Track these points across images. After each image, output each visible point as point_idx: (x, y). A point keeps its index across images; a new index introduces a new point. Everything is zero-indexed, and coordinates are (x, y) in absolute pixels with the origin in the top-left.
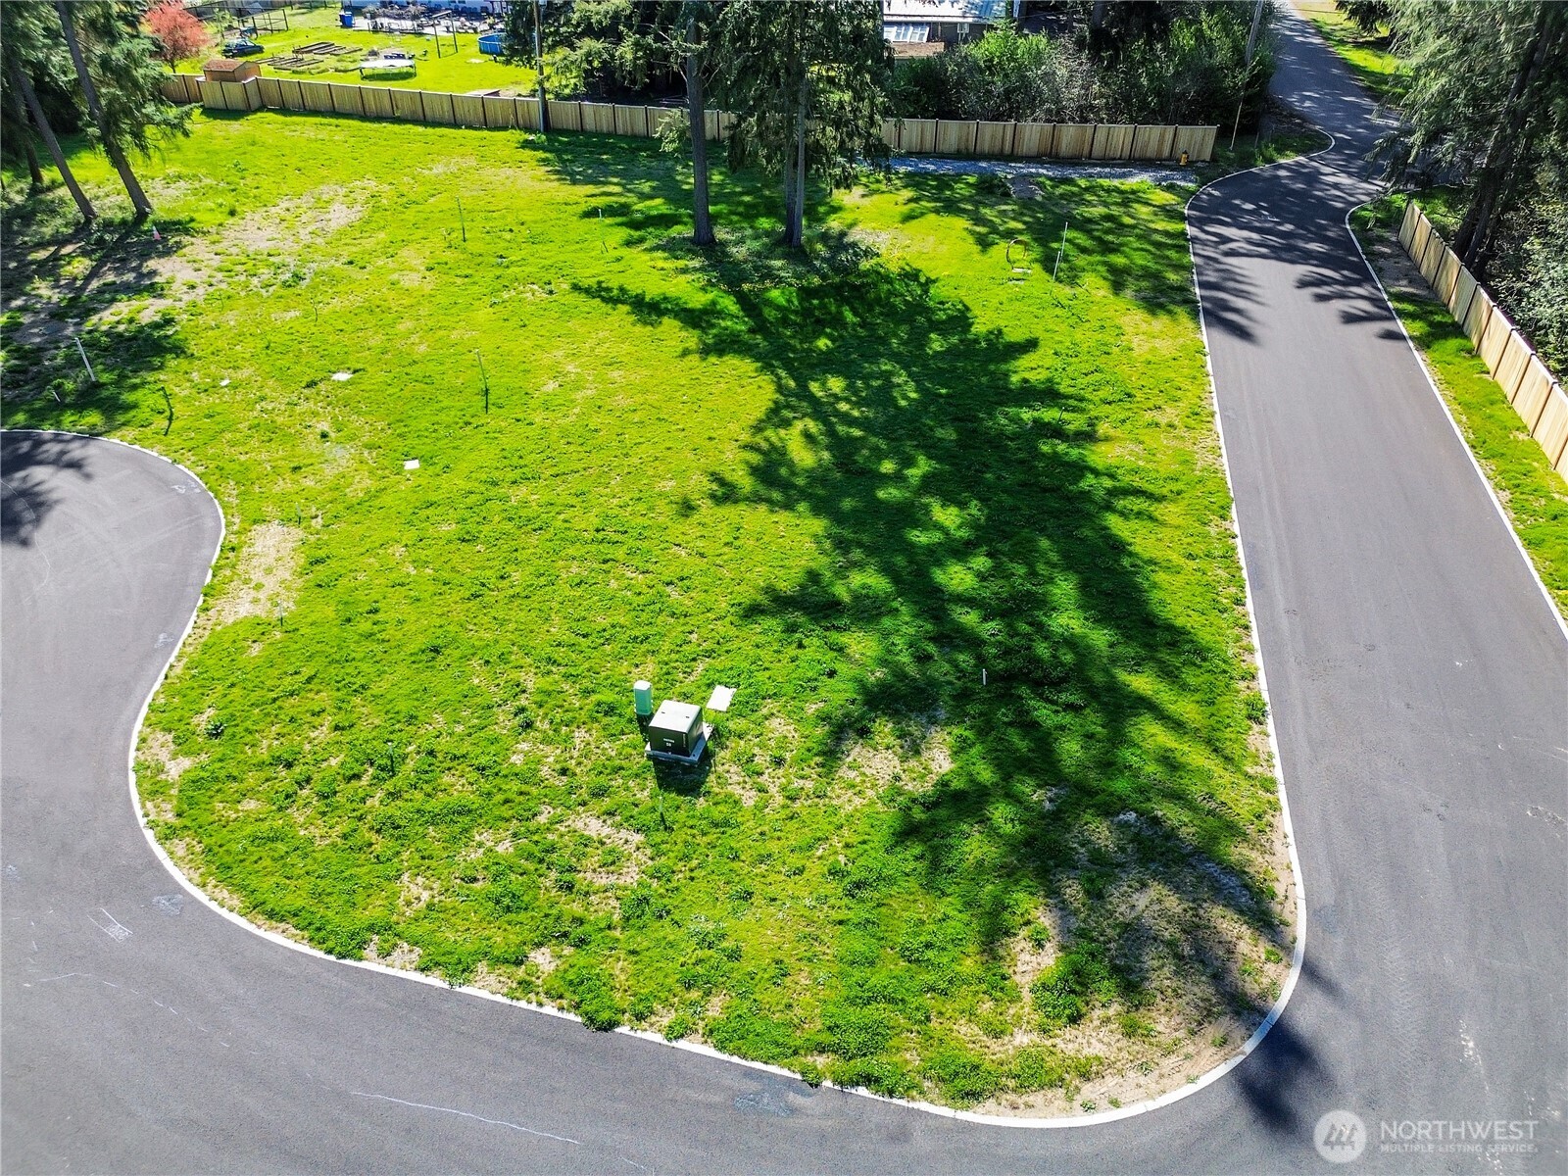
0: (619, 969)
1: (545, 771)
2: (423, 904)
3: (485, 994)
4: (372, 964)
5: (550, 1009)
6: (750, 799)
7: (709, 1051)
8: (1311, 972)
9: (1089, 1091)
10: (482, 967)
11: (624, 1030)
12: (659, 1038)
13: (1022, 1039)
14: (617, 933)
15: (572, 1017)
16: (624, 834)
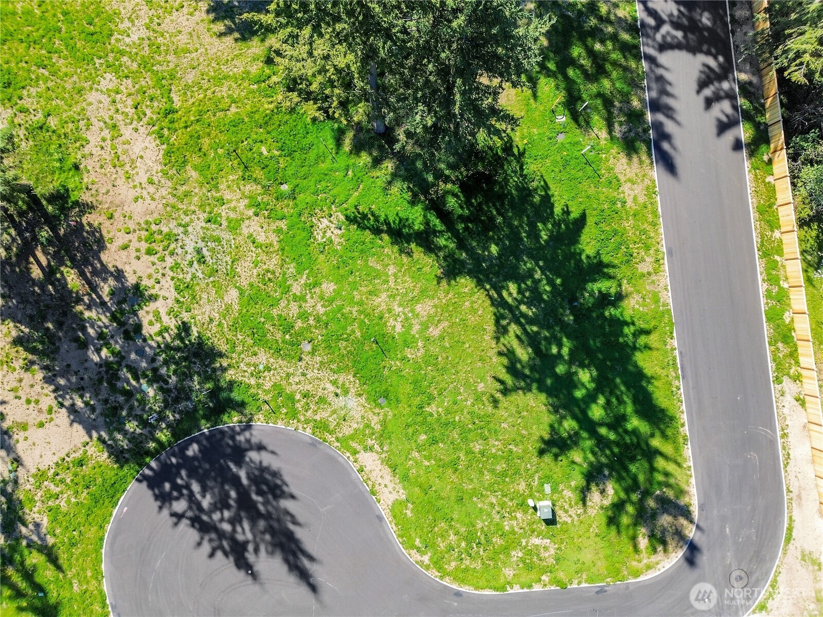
0: (561, 575)
1: (516, 529)
2: (512, 575)
3: (538, 590)
4: (511, 591)
5: (553, 588)
6: (569, 520)
7: (587, 585)
8: (698, 527)
9: (658, 566)
10: (533, 584)
11: (569, 587)
12: (577, 586)
13: (645, 561)
14: (557, 567)
15: (558, 588)
16: (545, 541)
